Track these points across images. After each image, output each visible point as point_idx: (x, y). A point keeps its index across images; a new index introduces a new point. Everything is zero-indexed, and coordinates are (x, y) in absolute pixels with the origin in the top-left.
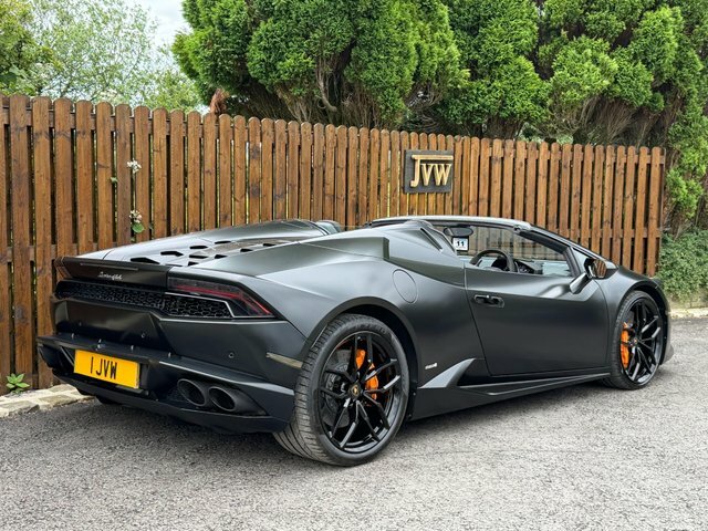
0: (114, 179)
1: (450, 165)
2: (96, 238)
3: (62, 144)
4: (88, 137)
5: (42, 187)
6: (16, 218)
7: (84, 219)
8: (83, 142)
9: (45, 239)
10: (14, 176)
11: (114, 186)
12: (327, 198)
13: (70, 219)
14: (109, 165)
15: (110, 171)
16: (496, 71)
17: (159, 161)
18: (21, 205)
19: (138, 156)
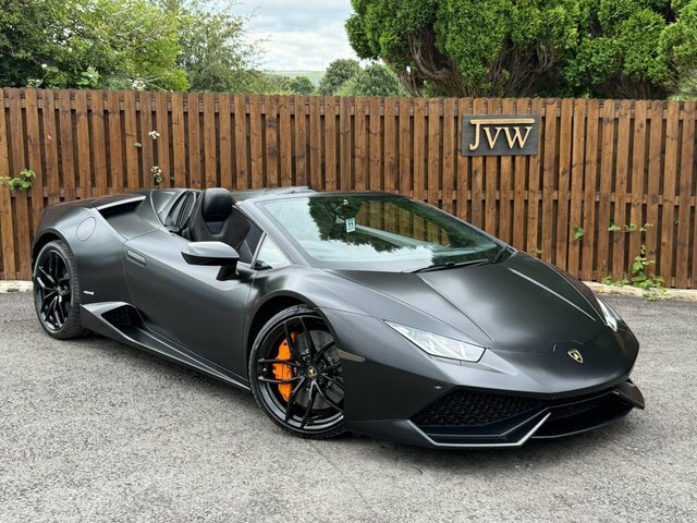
0: (139, 145)
1: (529, 129)
2: (125, 184)
3: (97, 121)
4: (118, 116)
5: (83, 150)
6: (65, 169)
7: (116, 171)
8: (114, 119)
9: (86, 183)
10: (62, 143)
11: (139, 149)
12: (357, 160)
13: (104, 171)
14: (135, 134)
15: (135, 139)
16: (617, 28)
17: (178, 130)
18: (68, 160)
19: (159, 128)
